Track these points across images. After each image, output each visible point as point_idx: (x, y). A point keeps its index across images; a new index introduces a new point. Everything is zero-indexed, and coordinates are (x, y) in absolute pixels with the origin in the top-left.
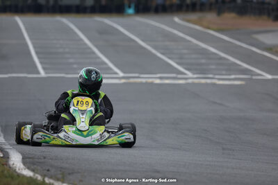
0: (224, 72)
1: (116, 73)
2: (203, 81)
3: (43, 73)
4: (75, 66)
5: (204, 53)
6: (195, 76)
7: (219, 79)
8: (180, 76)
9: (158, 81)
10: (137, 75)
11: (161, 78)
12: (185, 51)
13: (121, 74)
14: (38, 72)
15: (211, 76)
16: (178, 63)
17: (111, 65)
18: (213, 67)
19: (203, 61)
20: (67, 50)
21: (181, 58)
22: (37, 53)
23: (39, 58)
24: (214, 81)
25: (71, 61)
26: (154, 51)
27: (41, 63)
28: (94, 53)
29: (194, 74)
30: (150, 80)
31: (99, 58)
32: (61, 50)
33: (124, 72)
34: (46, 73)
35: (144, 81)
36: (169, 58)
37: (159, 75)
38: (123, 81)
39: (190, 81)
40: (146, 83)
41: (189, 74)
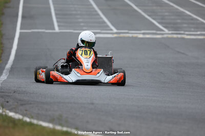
0: (193, 29)
1: (111, 30)
2: (175, 36)
3: (57, 29)
4: (82, 24)
5: (181, 15)
6: (170, 32)
7: (188, 35)
8: (158, 32)
9: (141, 36)
10: (126, 31)
11: (144, 34)
12: (167, 14)
13: (115, 30)
14: (54, 29)
15: (182, 32)
16: (159, 23)
17: (109, 24)
18: (185, 25)
19: (179, 21)
20: (79, 12)
21: (162, 19)
22: (56, 14)
23: (57, 18)
24: (183, 36)
25: (80, 20)
26: (143, 14)
27: (58, 22)
28: (98, 15)
29: (169, 30)
30: (135, 35)
31: (101, 18)
32: (74, 12)
33: (117, 29)
34: (60, 29)
35: (130, 35)
36: (154, 19)
37: (143, 32)
38: (115, 35)
39: (165, 36)
40: (132, 37)
41: (166, 31)
